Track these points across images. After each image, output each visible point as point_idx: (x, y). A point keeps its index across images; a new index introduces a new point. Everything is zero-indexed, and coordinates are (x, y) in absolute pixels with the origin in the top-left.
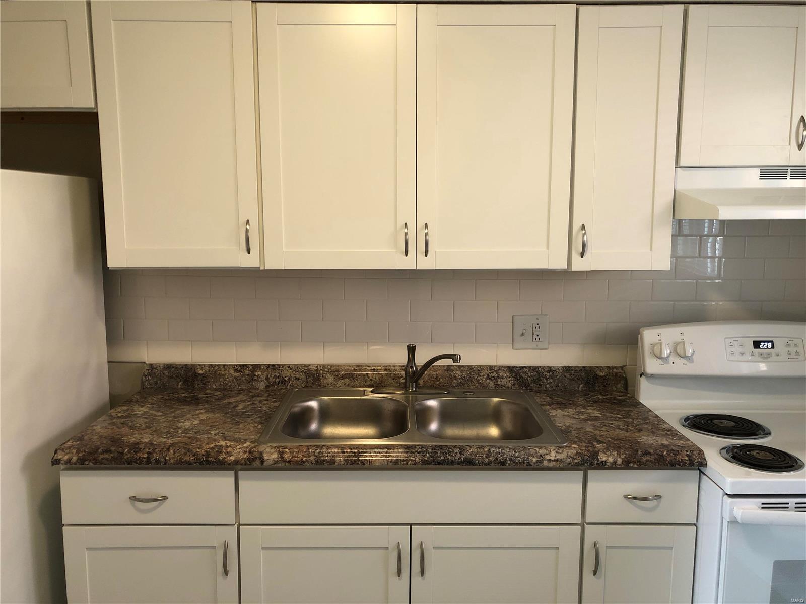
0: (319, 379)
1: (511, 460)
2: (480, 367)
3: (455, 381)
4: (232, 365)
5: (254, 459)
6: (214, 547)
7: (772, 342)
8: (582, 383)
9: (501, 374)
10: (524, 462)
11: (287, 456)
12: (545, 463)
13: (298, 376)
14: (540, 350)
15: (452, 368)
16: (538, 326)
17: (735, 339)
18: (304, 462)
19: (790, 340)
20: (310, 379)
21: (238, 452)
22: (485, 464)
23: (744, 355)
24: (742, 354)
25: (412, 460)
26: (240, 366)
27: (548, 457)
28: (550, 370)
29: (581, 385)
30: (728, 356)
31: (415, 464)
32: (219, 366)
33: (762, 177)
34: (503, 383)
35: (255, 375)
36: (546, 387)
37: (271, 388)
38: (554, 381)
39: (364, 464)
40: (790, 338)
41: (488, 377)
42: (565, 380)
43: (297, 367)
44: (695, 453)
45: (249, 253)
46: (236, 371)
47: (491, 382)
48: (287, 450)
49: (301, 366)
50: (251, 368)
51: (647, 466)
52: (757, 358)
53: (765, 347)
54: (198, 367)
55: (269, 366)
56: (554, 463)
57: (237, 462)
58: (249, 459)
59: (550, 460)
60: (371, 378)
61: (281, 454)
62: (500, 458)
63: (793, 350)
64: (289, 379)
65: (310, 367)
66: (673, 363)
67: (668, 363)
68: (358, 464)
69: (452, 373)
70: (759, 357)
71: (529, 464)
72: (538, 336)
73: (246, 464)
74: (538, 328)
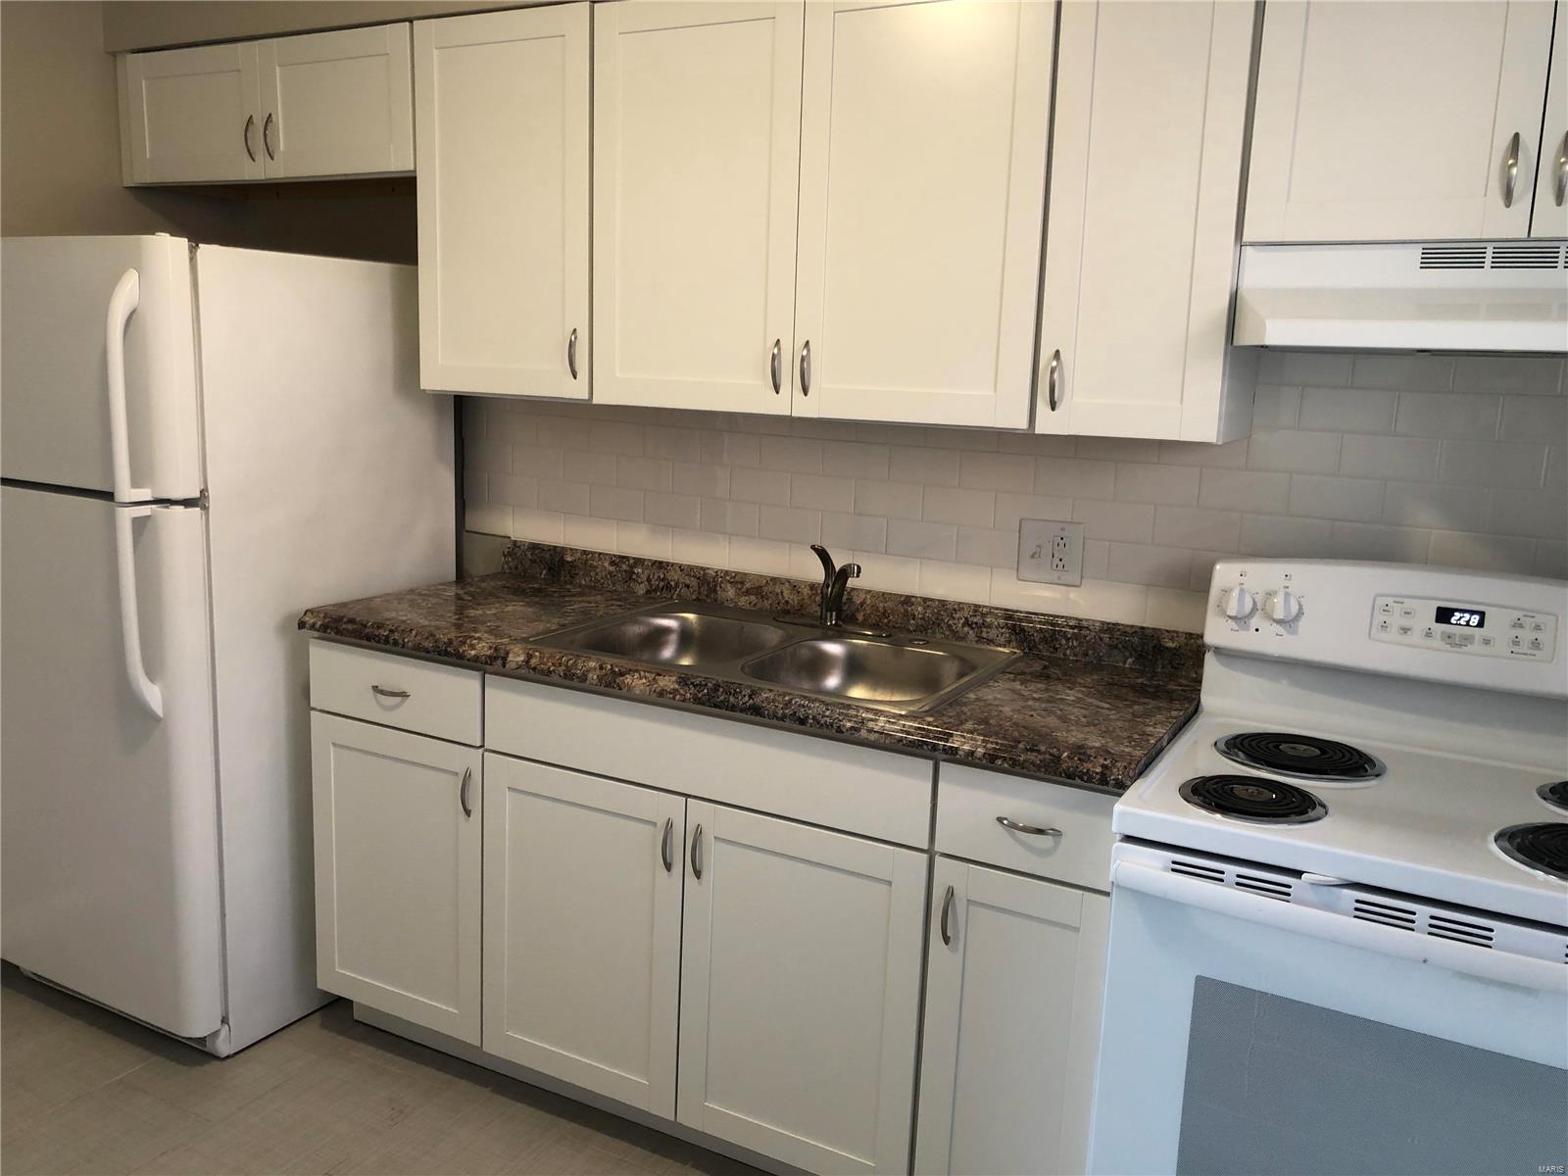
0: (715, 591)
1: (814, 718)
2: (960, 603)
3: (912, 622)
4: (610, 555)
5: (496, 658)
6: (457, 774)
7: (1482, 614)
8: (1131, 656)
9: (988, 620)
10: (832, 725)
11: (534, 662)
12: (864, 733)
13: (688, 582)
14: (1065, 587)
15: (913, 599)
16: (1062, 543)
17: (1397, 599)
18: (551, 672)
19: (1525, 616)
20: (704, 590)
21: (482, 647)
22: (778, 719)
23: (1409, 633)
24: (1405, 630)
25: (681, 695)
26: (620, 557)
27: (871, 725)
28: (1080, 625)
29: (1130, 660)
30: (1374, 630)
31: (684, 701)
32: (593, 553)
33: (1426, 264)
34: (991, 636)
35: (634, 573)
36: (1065, 654)
37: (653, 594)
38: (1080, 644)
39: (620, 689)
40: (1528, 610)
41: (967, 623)
42: (1100, 645)
43: (691, 568)
44: (1118, 764)
45: (575, 378)
46: (612, 563)
47: (971, 632)
48: (537, 654)
49: (697, 567)
50: (632, 561)
51: (1025, 770)
52: (1437, 642)
53: (1462, 622)
54: (569, 552)
55: (656, 561)
56: (877, 735)
57: (476, 658)
58: (490, 657)
59: (870, 731)
60: (787, 599)
61: (530, 657)
62: (801, 713)
63: (1526, 635)
64: (677, 584)
65: (707, 571)
66: (1257, 630)
67: (1247, 629)
68: (614, 687)
69: (909, 609)
70: (1443, 640)
71: (839, 730)
72: (1061, 560)
73: (486, 663)
74: (1062, 545)
